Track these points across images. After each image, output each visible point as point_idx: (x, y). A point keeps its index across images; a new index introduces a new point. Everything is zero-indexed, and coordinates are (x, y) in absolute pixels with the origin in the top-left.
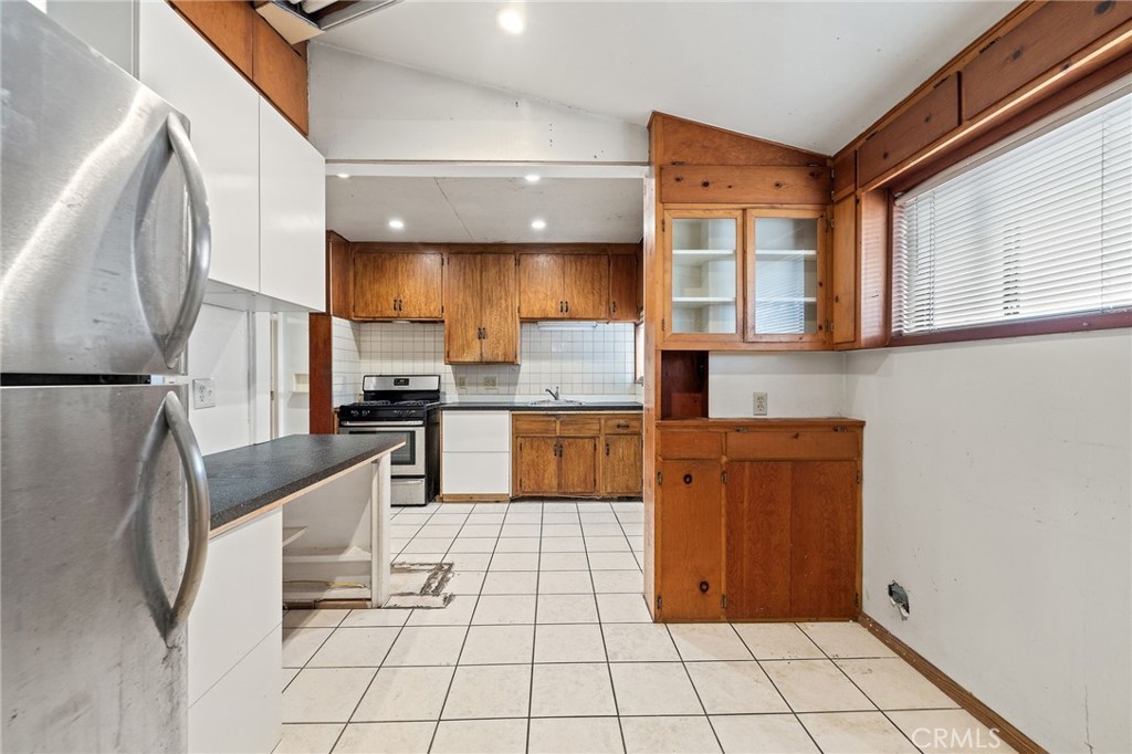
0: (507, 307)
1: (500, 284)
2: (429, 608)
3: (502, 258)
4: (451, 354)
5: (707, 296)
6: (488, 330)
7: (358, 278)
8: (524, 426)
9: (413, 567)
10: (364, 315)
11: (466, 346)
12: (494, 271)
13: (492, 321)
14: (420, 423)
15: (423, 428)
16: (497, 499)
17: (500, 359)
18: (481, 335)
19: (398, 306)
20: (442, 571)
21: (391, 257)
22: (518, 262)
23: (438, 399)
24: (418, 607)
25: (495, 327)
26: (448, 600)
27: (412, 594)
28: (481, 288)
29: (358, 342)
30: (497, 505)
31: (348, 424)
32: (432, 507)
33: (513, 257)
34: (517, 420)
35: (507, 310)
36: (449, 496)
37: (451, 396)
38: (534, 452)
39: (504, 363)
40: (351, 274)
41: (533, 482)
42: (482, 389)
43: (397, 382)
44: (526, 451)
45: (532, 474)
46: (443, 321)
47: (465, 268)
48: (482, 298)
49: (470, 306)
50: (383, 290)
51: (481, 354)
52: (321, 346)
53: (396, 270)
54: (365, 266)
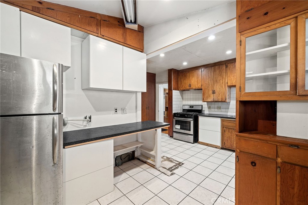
0: (223, 82)
1: (220, 75)
2: (166, 174)
3: (221, 66)
4: (204, 99)
5: (276, 70)
6: (216, 91)
7: (181, 79)
8: (226, 124)
9: (173, 161)
10: (182, 89)
11: (209, 96)
12: (218, 71)
13: (217, 88)
14: (192, 119)
15: (193, 121)
16: (216, 147)
17: (220, 100)
18: (214, 92)
19: (190, 86)
20: (180, 164)
21: (188, 72)
22: (227, 67)
23: (201, 112)
24: (164, 173)
25: (218, 89)
26: (172, 174)
27: (166, 168)
28: (214, 77)
29: (182, 96)
30: (216, 149)
31: (175, 118)
32: (196, 144)
33: (225, 65)
34: (223, 121)
35: (223, 84)
36: (201, 142)
37: (206, 111)
38: (230, 134)
39: (221, 101)
40: (179, 79)
41: (229, 144)
42: (216, 110)
43: (190, 107)
44: (227, 132)
45: (229, 141)
46: (202, 89)
47: (208, 72)
48: (214, 80)
49: (210, 83)
50: (186, 82)
51: (214, 99)
52: (170, 98)
53: (189, 76)
54: (182, 76)
